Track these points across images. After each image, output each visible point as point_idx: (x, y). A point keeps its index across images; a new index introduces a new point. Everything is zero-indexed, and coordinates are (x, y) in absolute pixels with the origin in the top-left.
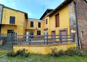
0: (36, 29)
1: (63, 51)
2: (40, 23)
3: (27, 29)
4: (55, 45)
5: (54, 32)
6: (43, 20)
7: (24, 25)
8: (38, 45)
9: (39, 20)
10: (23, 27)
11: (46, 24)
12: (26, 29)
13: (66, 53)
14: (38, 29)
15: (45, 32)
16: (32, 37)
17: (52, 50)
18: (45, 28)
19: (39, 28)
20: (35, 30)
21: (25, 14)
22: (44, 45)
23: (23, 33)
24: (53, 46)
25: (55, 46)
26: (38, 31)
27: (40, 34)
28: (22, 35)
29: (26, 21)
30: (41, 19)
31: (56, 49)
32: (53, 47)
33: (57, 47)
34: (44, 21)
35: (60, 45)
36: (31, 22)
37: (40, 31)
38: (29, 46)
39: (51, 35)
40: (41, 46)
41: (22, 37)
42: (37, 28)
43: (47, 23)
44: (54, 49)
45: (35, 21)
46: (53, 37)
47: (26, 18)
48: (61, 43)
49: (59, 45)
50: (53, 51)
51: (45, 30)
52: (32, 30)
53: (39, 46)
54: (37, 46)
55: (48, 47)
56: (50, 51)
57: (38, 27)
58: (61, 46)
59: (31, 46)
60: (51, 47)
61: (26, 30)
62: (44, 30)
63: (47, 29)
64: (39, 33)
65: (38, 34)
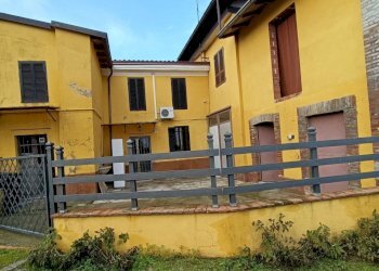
0: (163, 120)
1: (330, 239)
2: (182, 81)
3: (113, 122)
4: (277, 205)
5: (268, 126)
6: (199, 60)
7: (94, 102)
8: (182, 210)
9: (173, 63)
10: (91, 114)
11: (218, 84)
12: (107, 123)
13: (346, 249)
14: (171, 116)
15: (214, 130)
16: (146, 166)
17: (262, 231)
18: (212, 112)
19: (181, 112)
20: (159, 124)
21: (92, 37)
22: (215, 208)
23: (92, 147)
24: (268, 211)
25: (279, 210)
26: (171, 131)
27: (186, 146)
28: (92, 155)
29: (103, 77)
30: (187, 56)
31: (286, 226)
32: (267, 217)
33: (289, 214)
34: (205, 68)
35: (311, 202)
36: (132, 82)
37: (185, 130)
38: (130, 215)
39: (248, 144)
40: (195, 213)
41: (91, 168)
42: (165, 112)
43: (220, 79)
44: (273, 228)
45: (153, 72)
46: (266, 159)
47: (100, 60)
48: (316, 188)
49: (306, 202)
50: (268, 238)
51: (213, 119)
52: (139, 126)
53: (183, 213)
54: (173, 214)
55: (236, 215)
56: (249, 237)
57: (170, 108)
58: (316, 205)
59: (139, 215)
60: (254, 216)
61: (110, 126)
62: (205, 123)
63: (223, 116)
64: (180, 138)
65: (174, 147)
